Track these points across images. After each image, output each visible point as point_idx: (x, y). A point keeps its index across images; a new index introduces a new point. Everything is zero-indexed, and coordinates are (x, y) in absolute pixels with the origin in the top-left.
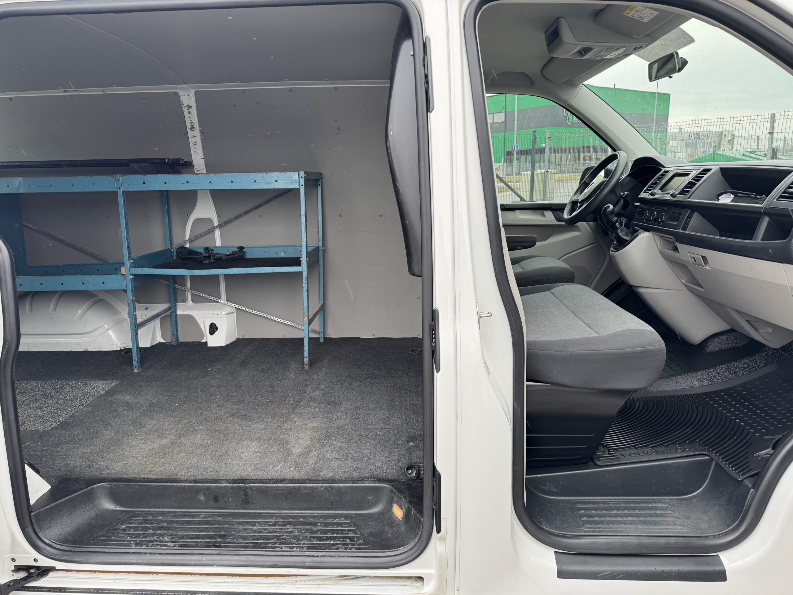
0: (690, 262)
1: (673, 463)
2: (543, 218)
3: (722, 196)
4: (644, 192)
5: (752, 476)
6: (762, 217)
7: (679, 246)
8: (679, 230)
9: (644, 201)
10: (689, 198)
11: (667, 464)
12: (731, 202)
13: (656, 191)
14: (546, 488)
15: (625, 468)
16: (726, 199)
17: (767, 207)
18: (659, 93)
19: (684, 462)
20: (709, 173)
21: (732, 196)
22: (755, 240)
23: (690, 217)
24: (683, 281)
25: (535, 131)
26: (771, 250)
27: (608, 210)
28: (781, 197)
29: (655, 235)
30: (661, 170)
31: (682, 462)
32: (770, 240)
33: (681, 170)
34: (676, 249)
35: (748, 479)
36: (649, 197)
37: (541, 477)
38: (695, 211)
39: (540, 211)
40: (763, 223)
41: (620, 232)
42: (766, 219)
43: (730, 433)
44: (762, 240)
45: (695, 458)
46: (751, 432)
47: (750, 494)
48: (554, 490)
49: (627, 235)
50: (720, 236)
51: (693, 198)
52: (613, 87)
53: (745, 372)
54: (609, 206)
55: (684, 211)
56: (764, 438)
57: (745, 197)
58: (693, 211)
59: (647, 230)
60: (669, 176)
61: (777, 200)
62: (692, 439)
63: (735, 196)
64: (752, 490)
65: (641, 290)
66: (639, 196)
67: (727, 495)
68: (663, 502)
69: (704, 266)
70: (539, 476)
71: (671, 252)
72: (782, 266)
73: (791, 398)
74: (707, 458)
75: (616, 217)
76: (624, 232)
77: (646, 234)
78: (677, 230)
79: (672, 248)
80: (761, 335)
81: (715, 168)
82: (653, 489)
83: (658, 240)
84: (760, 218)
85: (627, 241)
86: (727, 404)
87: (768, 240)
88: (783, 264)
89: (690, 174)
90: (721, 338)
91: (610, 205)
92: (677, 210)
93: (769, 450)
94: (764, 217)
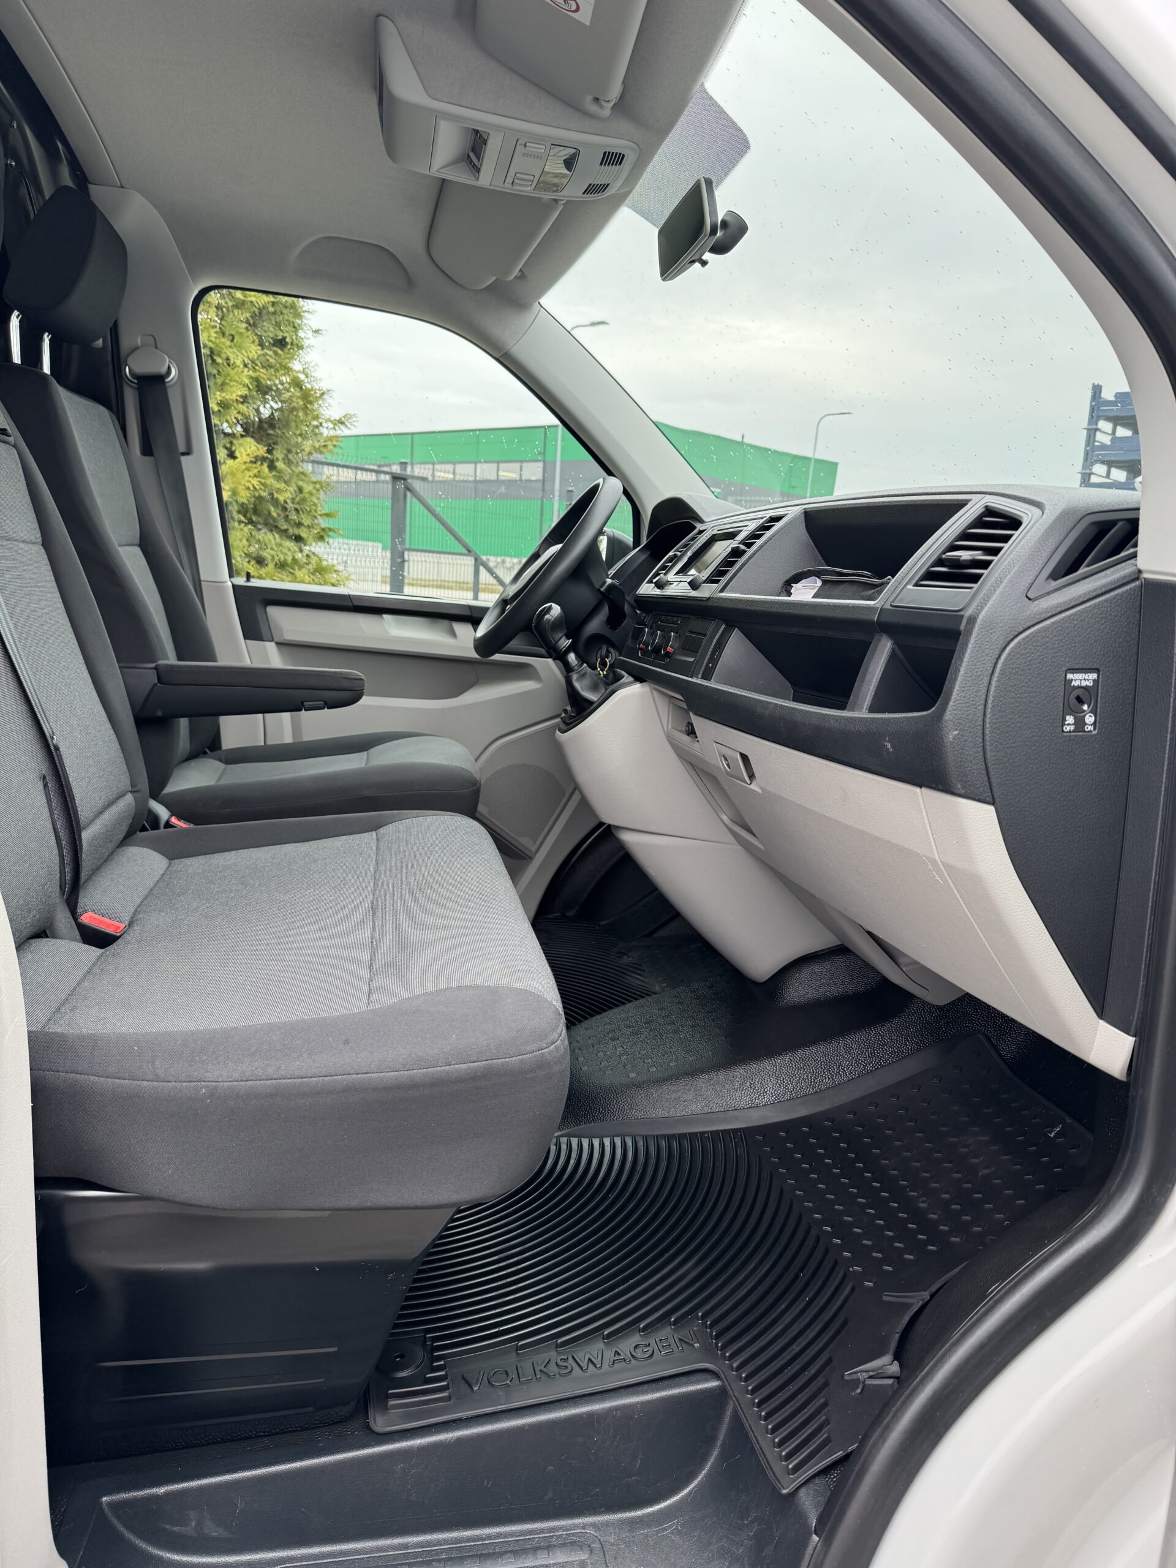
0: (720, 768)
1: (611, 1410)
2: (449, 640)
3: (800, 585)
4: (647, 583)
5: (825, 1471)
6: (876, 637)
7: (698, 722)
8: (697, 677)
9: (646, 603)
10: (722, 591)
11: (590, 1415)
12: (814, 597)
13: (671, 577)
14: (189, 1530)
15: (459, 1441)
16: (805, 593)
17: (888, 606)
18: (818, 461)
19: (644, 1404)
20: (778, 525)
21: (819, 583)
22: (853, 710)
23: (720, 646)
24: (724, 818)
25: (572, 491)
26: (889, 741)
27: (547, 617)
28: (930, 576)
29: (655, 693)
30: (695, 528)
31: (637, 1403)
32: (889, 712)
33: (728, 526)
34: (691, 732)
35: (811, 1486)
36: (654, 593)
37: (167, 1494)
38: (735, 627)
39: (446, 622)
40: (875, 659)
41: (578, 680)
42: (885, 645)
43: (797, 1277)
44: (872, 710)
45: (679, 1386)
46: (854, 1271)
47: (809, 1550)
48: (214, 1531)
49: (594, 688)
50: (795, 700)
51: (732, 591)
52: (740, 439)
53: (864, 1067)
54: (550, 608)
55: (712, 626)
56: (885, 1298)
57: (845, 585)
58: (730, 626)
59: (639, 677)
60: (703, 539)
61: (916, 585)
62: (686, 1309)
63: (825, 582)
64: (815, 1538)
65: (627, 837)
66: (637, 593)
67: (755, 1527)
68: (573, 1544)
69: (749, 782)
70: (161, 1490)
71: (686, 739)
72: (920, 796)
73: (966, 1150)
74: (714, 1383)
75: (569, 639)
76: (587, 681)
77: (637, 688)
78: (692, 677)
79: (684, 729)
80: (904, 969)
81: (792, 512)
82: (550, 1495)
83: (663, 706)
84: (871, 642)
85: (591, 703)
86: (811, 1165)
87: (884, 712)
88: (924, 789)
89: (741, 531)
90: (816, 968)
91: (554, 605)
92: (697, 624)
93: (887, 1364)
94: (879, 640)
